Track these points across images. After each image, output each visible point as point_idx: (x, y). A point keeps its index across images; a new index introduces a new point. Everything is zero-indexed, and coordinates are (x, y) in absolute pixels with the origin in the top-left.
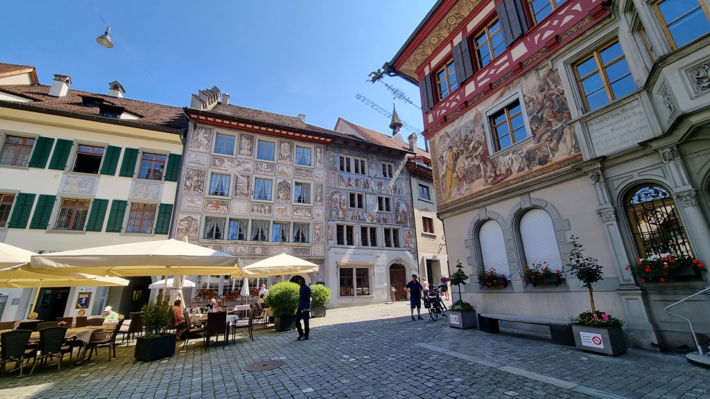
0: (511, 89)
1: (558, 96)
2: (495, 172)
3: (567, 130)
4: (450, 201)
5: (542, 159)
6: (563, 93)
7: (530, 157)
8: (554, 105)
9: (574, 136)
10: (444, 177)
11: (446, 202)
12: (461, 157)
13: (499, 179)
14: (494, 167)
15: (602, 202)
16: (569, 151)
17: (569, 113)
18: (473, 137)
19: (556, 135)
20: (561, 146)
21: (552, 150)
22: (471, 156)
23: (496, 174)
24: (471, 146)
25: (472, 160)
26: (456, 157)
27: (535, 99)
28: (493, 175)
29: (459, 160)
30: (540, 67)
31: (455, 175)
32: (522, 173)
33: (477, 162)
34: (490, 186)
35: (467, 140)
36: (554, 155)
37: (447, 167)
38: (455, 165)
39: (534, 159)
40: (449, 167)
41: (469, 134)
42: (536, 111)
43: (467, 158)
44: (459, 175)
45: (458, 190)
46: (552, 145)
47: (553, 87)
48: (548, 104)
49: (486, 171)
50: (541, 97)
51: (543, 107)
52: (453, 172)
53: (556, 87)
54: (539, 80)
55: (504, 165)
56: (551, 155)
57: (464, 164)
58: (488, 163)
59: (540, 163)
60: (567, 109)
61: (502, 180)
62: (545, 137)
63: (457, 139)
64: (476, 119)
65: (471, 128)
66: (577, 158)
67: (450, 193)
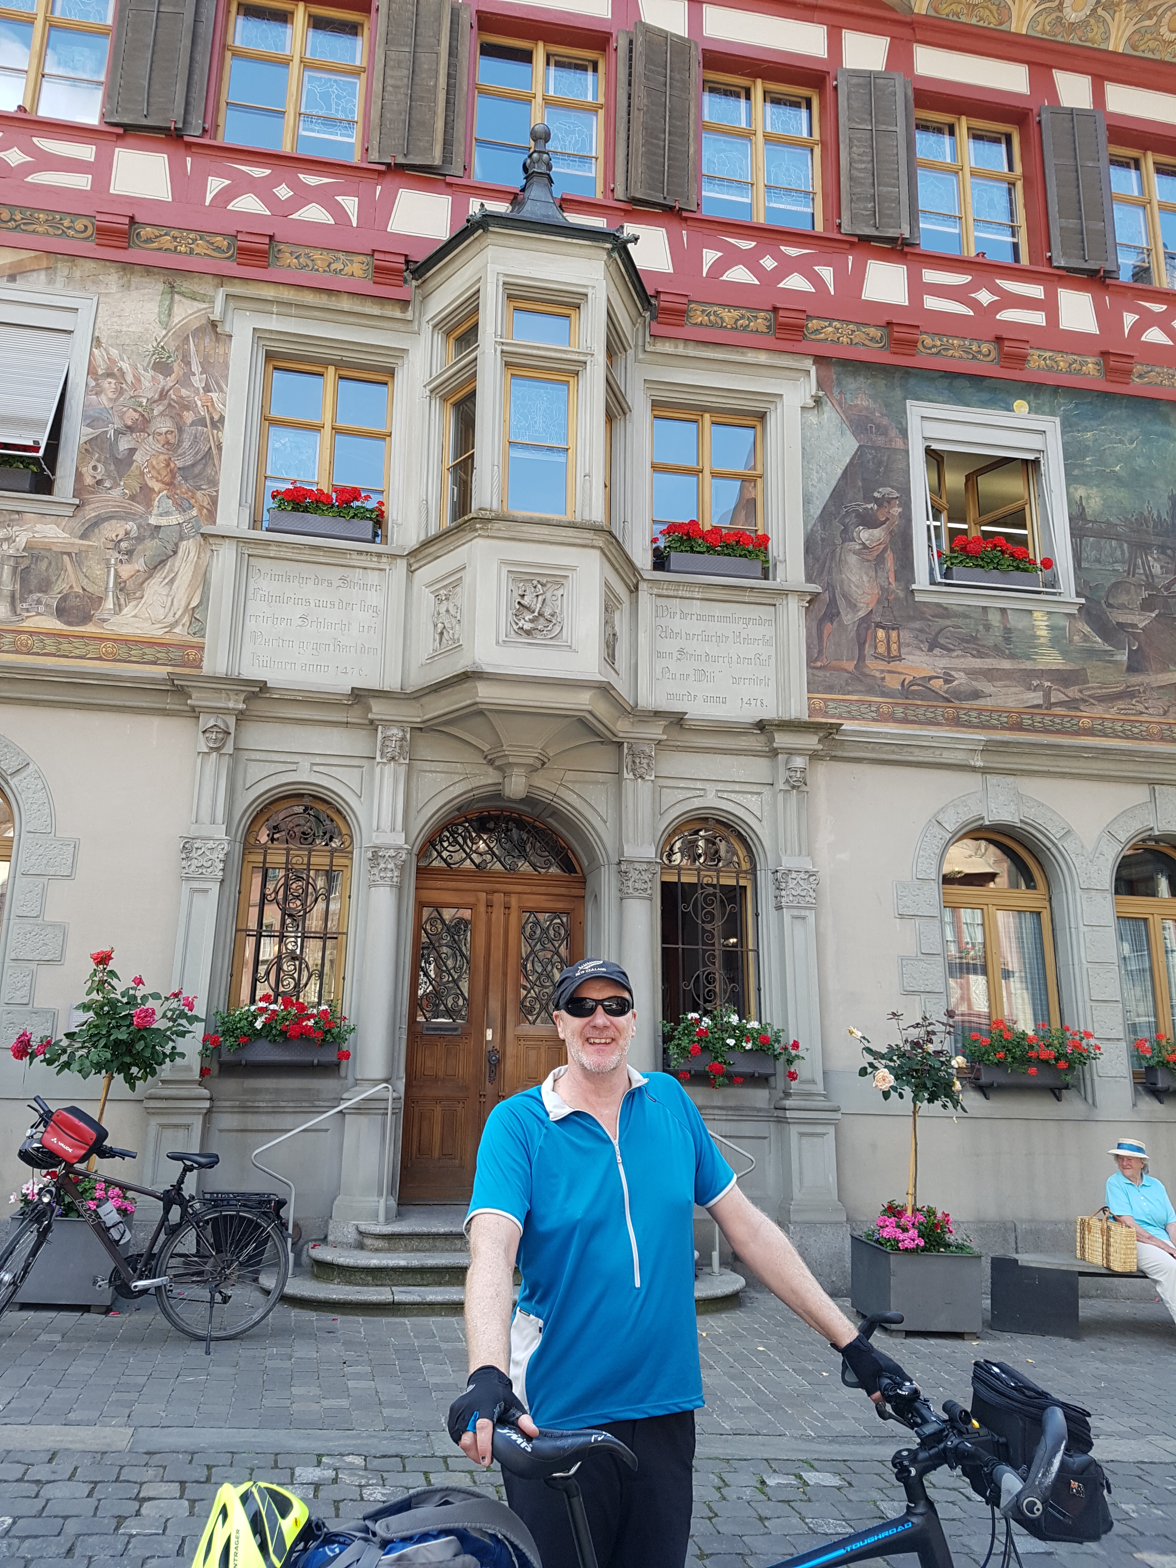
0: (60, 280)
1: (202, 422)
3: (189, 546)
5: (73, 602)
6: (218, 423)
7: (31, 572)
8: (180, 441)
9: (203, 580)
15: (205, 815)
16: (170, 619)
17: (214, 501)
19: (151, 546)
20: (155, 588)
21: (121, 586)
27: (129, 378)
30: (186, 285)
36: (119, 607)
39: (45, 586)
42: (118, 424)
46: (126, 571)
47: (198, 381)
48: (163, 425)
50: (148, 385)
51: (141, 426)
53: (207, 389)
54: (166, 325)
56: (109, 604)
59: (61, 612)
60: (214, 483)
62: (114, 530)
66: (187, 652)
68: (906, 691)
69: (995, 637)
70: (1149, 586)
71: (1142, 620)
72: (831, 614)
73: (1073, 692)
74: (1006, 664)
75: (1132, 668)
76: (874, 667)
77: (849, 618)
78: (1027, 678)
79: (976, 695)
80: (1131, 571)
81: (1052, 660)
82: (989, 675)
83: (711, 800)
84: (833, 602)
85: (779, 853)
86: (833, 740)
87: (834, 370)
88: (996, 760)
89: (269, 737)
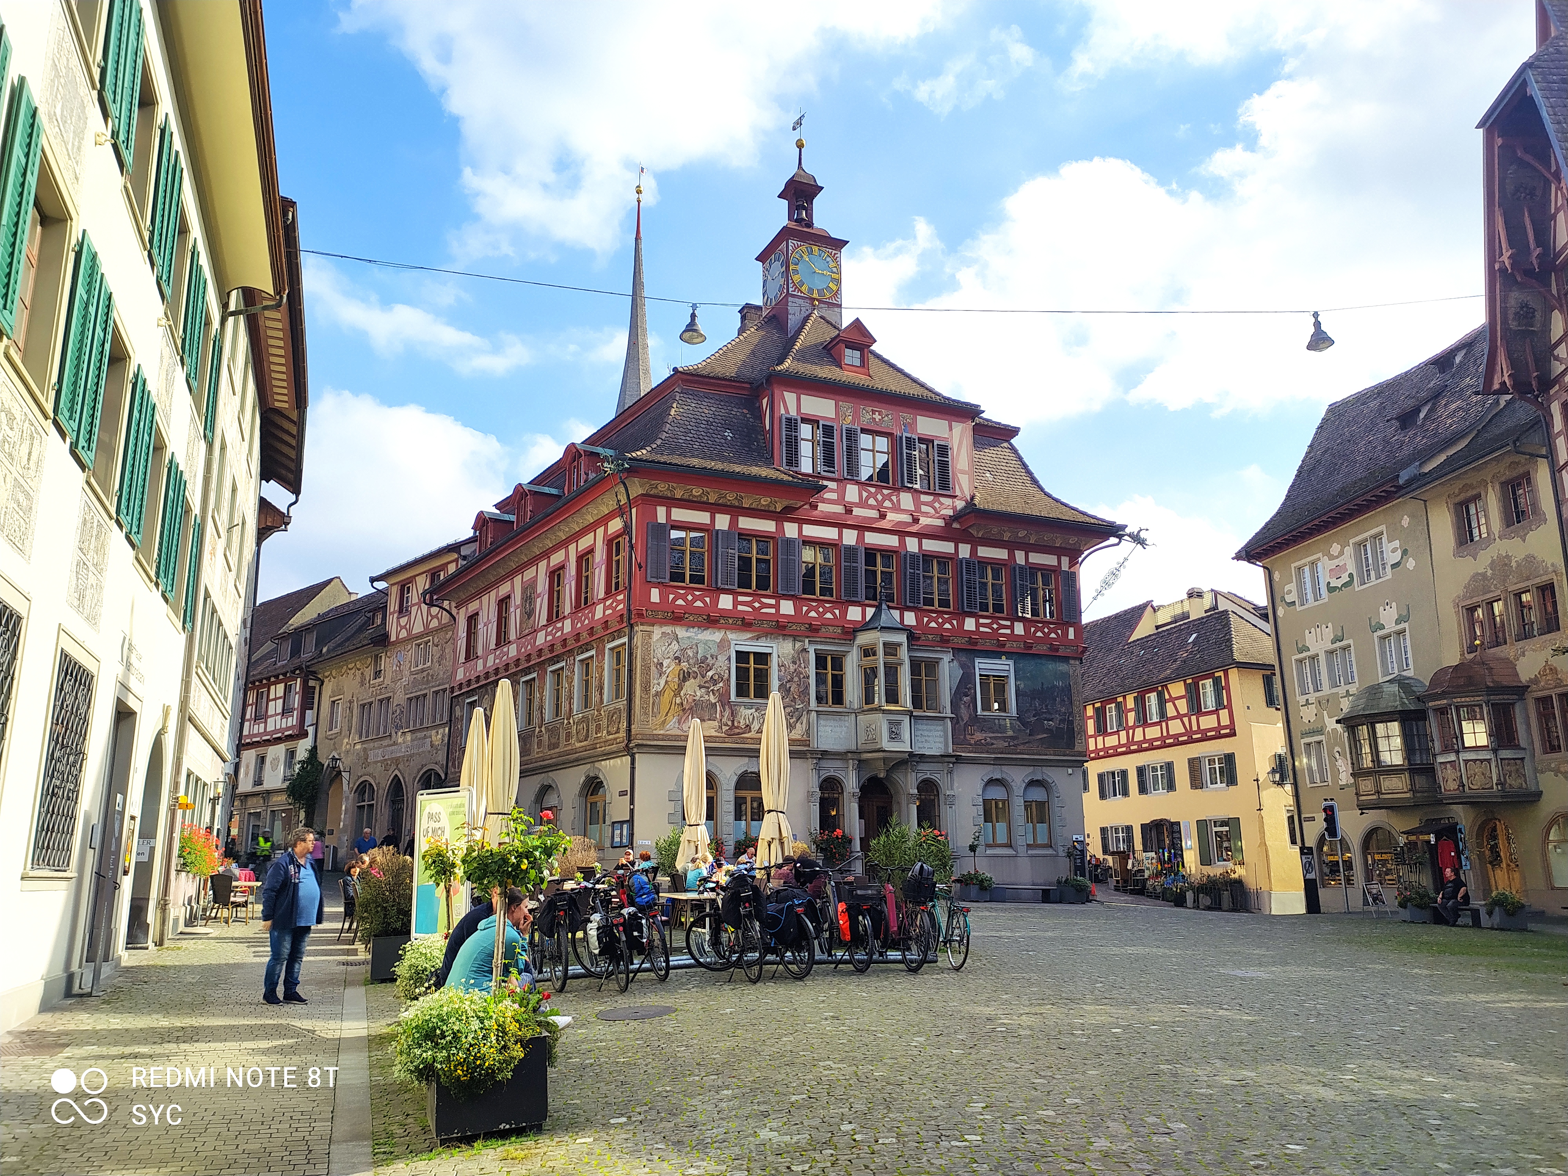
0: (769, 639)
1: (805, 677)
2: (733, 721)
3: (804, 713)
4: (662, 732)
9: (808, 722)
10: (657, 694)
11: (655, 732)
12: (692, 680)
13: (737, 731)
14: (733, 714)
15: (813, 784)
16: (802, 734)
17: (809, 700)
18: (713, 665)
19: (796, 713)
20: (798, 725)
21: (791, 725)
22: (708, 688)
23: (733, 724)
24: (710, 674)
25: (708, 693)
26: (685, 677)
27: (787, 666)
28: (730, 723)
29: (687, 683)
30: (798, 639)
31: (678, 700)
33: (713, 699)
34: (723, 735)
35: (704, 664)
36: (791, 731)
37: (666, 682)
38: (680, 687)
40: (672, 685)
41: (709, 656)
42: (786, 680)
43: (701, 687)
44: (685, 703)
45: (679, 722)
46: (792, 721)
47: (802, 666)
48: (796, 679)
49: (722, 716)
50: (792, 668)
51: (791, 680)
52: (675, 695)
53: (805, 667)
54: (794, 651)
55: (744, 719)
57: (695, 692)
58: (727, 707)
60: (808, 694)
61: (739, 734)
63: (690, 653)
64: (723, 645)
65: (714, 650)
66: (806, 743)
67: (664, 722)
68: (976, 744)
69: (997, 727)
70: (1035, 710)
72: (958, 722)
73: (1015, 742)
74: (1000, 735)
75: (1032, 733)
76: (968, 737)
77: (962, 723)
78: (1004, 739)
79: (993, 744)
80: (1031, 706)
81: (1010, 733)
82: (995, 738)
83: (928, 776)
84: (958, 720)
85: (945, 790)
86: (959, 760)
87: (957, 651)
88: (997, 762)
89: (825, 764)
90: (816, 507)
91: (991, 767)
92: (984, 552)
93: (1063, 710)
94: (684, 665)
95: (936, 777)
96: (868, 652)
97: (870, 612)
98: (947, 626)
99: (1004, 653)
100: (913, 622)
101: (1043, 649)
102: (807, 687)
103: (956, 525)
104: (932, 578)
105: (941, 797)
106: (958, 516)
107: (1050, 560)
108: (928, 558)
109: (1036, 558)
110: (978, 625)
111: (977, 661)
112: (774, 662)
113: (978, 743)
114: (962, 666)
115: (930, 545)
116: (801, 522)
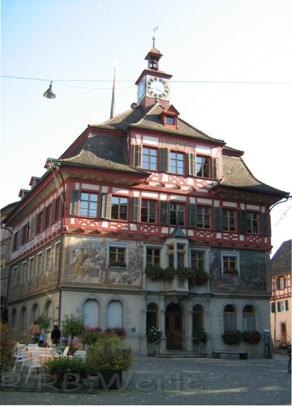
0: (124, 241)
1: (141, 258)
2: (107, 277)
3: (140, 274)
4: (74, 281)
5: (129, 282)
6: (143, 258)
7: (124, 278)
8: (139, 261)
10: (73, 264)
11: (71, 281)
13: (108, 281)
14: (107, 274)
16: (139, 283)
17: (143, 268)
18: (98, 252)
19: (137, 274)
20: (137, 280)
21: (134, 279)
22: (96, 262)
25: (96, 265)
27: (133, 253)
28: (105, 278)
29: (87, 260)
30: (139, 241)
31: (82, 267)
32: (119, 284)
33: (98, 267)
34: (103, 283)
35: (94, 252)
37: (77, 259)
38: (83, 262)
40: (79, 260)
41: (96, 248)
43: (92, 262)
45: (82, 277)
48: (137, 259)
49: (102, 275)
50: (135, 254)
51: (135, 259)
52: (80, 265)
53: (141, 254)
54: (136, 246)
55: (112, 276)
56: (133, 282)
58: (104, 271)
60: (143, 266)
61: (109, 283)
62: (133, 273)
63: (88, 247)
64: (103, 243)
65: (99, 246)
66: (141, 287)
67: (75, 277)
68: (220, 289)
69: (230, 282)
70: (249, 274)
71: (248, 279)
73: (239, 288)
74: (232, 285)
75: (247, 284)
76: (217, 286)
78: (234, 287)
79: (228, 289)
80: (246, 272)
81: (237, 284)
82: (229, 286)
83: (198, 303)
85: (206, 309)
86: (212, 296)
87: (213, 247)
88: (230, 297)
89: (149, 297)
90: (148, 184)
91: (227, 300)
92: (226, 204)
93: (262, 274)
94: (85, 252)
95: (202, 304)
96: (171, 247)
97: (172, 230)
98: (208, 236)
99: (236, 249)
100: (193, 235)
101: (253, 247)
102: (142, 263)
103: (213, 192)
104: (201, 215)
105: (204, 312)
106: (214, 188)
107: (256, 208)
108: (200, 206)
109: (250, 207)
110: (223, 236)
111: (222, 252)
112: (127, 252)
113: (222, 289)
114: (215, 254)
115: (201, 201)
116: (141, 190)
